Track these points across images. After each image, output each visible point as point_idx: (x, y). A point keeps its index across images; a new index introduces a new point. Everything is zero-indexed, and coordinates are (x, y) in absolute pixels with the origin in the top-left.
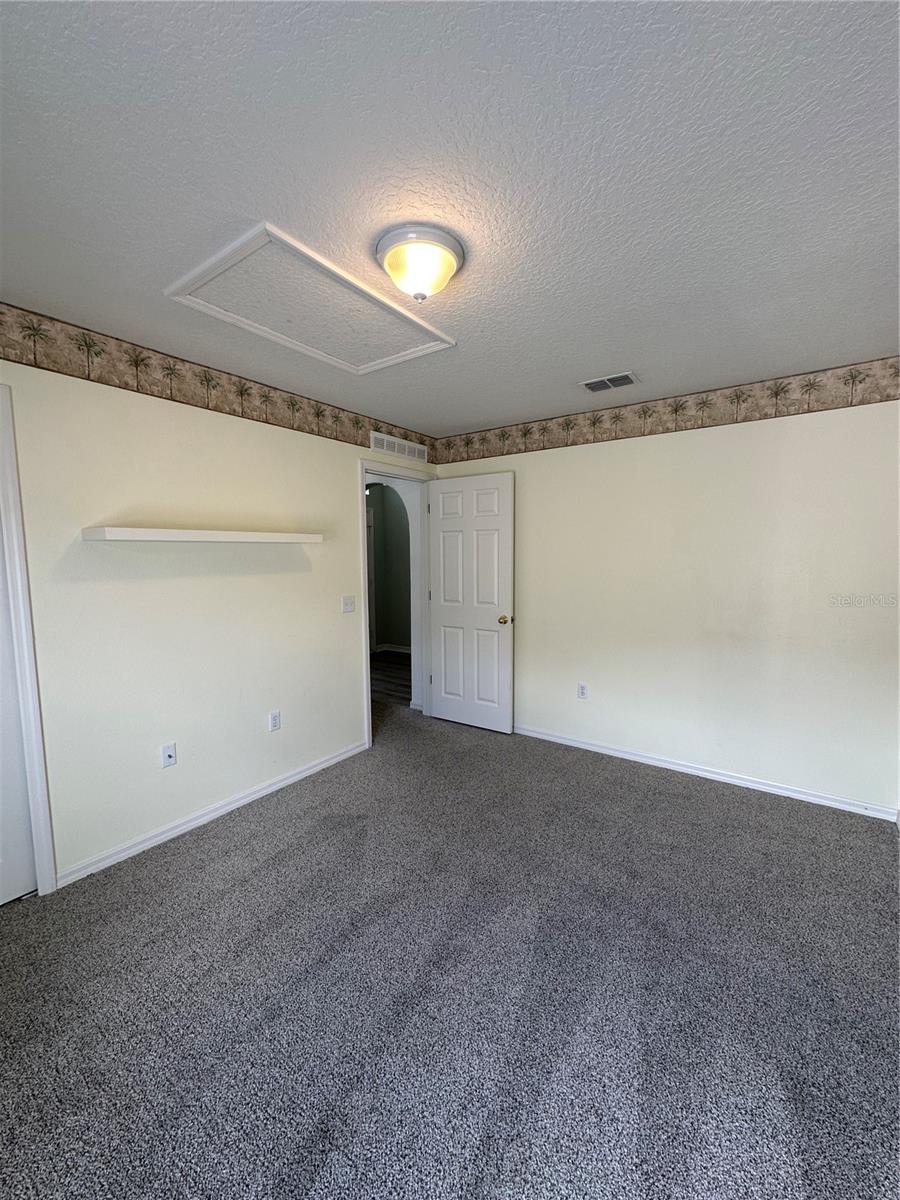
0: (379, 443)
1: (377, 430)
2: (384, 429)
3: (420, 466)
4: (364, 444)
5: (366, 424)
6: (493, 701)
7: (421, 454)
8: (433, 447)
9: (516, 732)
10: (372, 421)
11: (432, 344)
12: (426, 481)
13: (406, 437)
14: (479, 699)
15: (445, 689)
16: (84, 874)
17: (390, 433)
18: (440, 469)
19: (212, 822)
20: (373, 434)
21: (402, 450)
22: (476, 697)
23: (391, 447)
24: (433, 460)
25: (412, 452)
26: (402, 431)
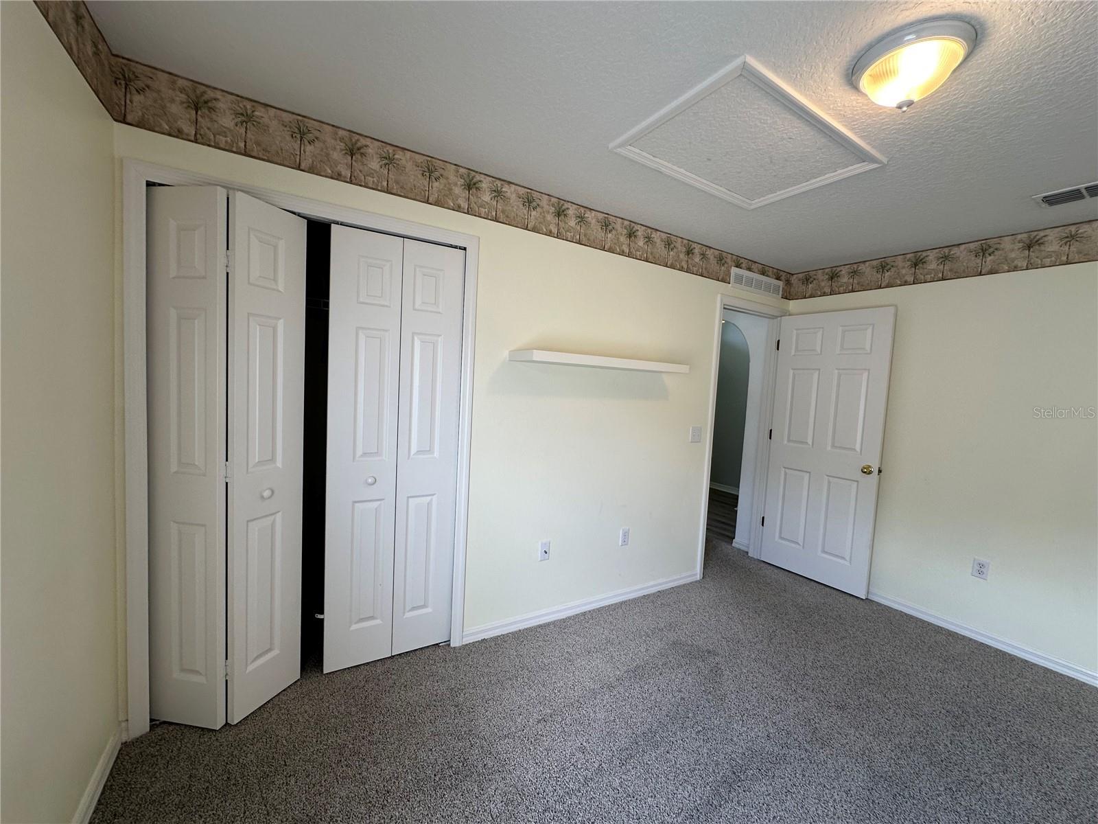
0: (739, 279)
1: (738, 266)
2: (743, 265)
3: (772, 301)
4: (725, 280)
5: (729, 261)
6: (843, 558)
7: (776, 290)
8: (788, 282)
9: (869, 598)
10: (734, 257)
11: (859, 165)
12: (777, 317)
13: (763, 273)
14: (824, 552)
15: (780, 533)
16: (479, 637)
17: (749, 269)
18: (793, 305)
19: (569, 618)
20: (734, 270)
21: (759, 286)
22: (820, 548)
23: (750, 283)
24: (788, 296)
25: (768, 288)
26: (760, 266)
